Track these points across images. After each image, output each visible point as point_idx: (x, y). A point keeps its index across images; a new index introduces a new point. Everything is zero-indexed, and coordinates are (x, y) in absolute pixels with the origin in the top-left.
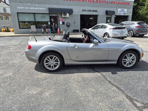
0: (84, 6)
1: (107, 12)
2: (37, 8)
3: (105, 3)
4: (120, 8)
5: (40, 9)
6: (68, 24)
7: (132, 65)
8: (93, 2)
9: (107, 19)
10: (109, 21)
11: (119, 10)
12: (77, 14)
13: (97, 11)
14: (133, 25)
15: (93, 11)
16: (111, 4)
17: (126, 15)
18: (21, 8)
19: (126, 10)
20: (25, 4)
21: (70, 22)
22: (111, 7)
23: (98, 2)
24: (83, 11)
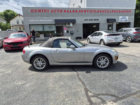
0: (86, 16)
1: (108, 20)
2: (45, 20)
3: (106, 12)
4: (121, 16)
5: (48, 20)
6: (72, 33)
7: (106, 66)
8: (94, 12)
9: (109, 26)
10: (110, 28)
11: (121, 17)
12: (79, 23)
13: (98, 20)
14: (130, 32)
15: (94, 20)
16: (112, 13)
17: (127, 22)
18: (33, 20)
19: (127, 17)
20: (36, 18)
21: (74, 31)
22: (112, 16)
23: (99, 12)
24: (85, 20)
